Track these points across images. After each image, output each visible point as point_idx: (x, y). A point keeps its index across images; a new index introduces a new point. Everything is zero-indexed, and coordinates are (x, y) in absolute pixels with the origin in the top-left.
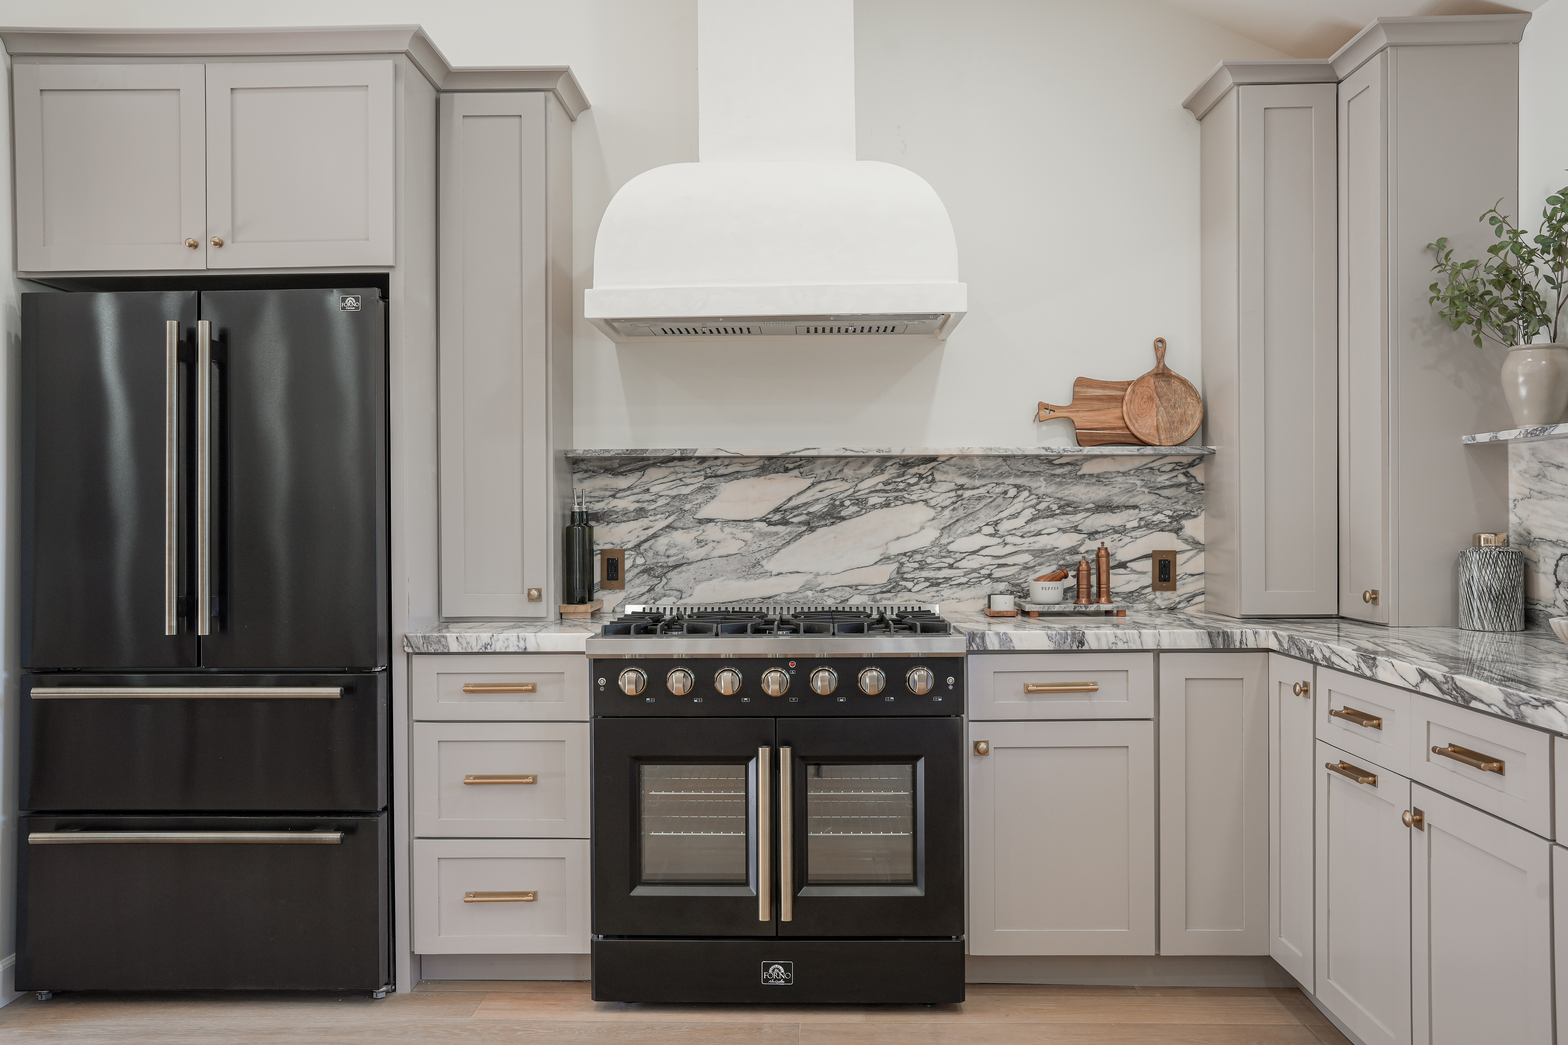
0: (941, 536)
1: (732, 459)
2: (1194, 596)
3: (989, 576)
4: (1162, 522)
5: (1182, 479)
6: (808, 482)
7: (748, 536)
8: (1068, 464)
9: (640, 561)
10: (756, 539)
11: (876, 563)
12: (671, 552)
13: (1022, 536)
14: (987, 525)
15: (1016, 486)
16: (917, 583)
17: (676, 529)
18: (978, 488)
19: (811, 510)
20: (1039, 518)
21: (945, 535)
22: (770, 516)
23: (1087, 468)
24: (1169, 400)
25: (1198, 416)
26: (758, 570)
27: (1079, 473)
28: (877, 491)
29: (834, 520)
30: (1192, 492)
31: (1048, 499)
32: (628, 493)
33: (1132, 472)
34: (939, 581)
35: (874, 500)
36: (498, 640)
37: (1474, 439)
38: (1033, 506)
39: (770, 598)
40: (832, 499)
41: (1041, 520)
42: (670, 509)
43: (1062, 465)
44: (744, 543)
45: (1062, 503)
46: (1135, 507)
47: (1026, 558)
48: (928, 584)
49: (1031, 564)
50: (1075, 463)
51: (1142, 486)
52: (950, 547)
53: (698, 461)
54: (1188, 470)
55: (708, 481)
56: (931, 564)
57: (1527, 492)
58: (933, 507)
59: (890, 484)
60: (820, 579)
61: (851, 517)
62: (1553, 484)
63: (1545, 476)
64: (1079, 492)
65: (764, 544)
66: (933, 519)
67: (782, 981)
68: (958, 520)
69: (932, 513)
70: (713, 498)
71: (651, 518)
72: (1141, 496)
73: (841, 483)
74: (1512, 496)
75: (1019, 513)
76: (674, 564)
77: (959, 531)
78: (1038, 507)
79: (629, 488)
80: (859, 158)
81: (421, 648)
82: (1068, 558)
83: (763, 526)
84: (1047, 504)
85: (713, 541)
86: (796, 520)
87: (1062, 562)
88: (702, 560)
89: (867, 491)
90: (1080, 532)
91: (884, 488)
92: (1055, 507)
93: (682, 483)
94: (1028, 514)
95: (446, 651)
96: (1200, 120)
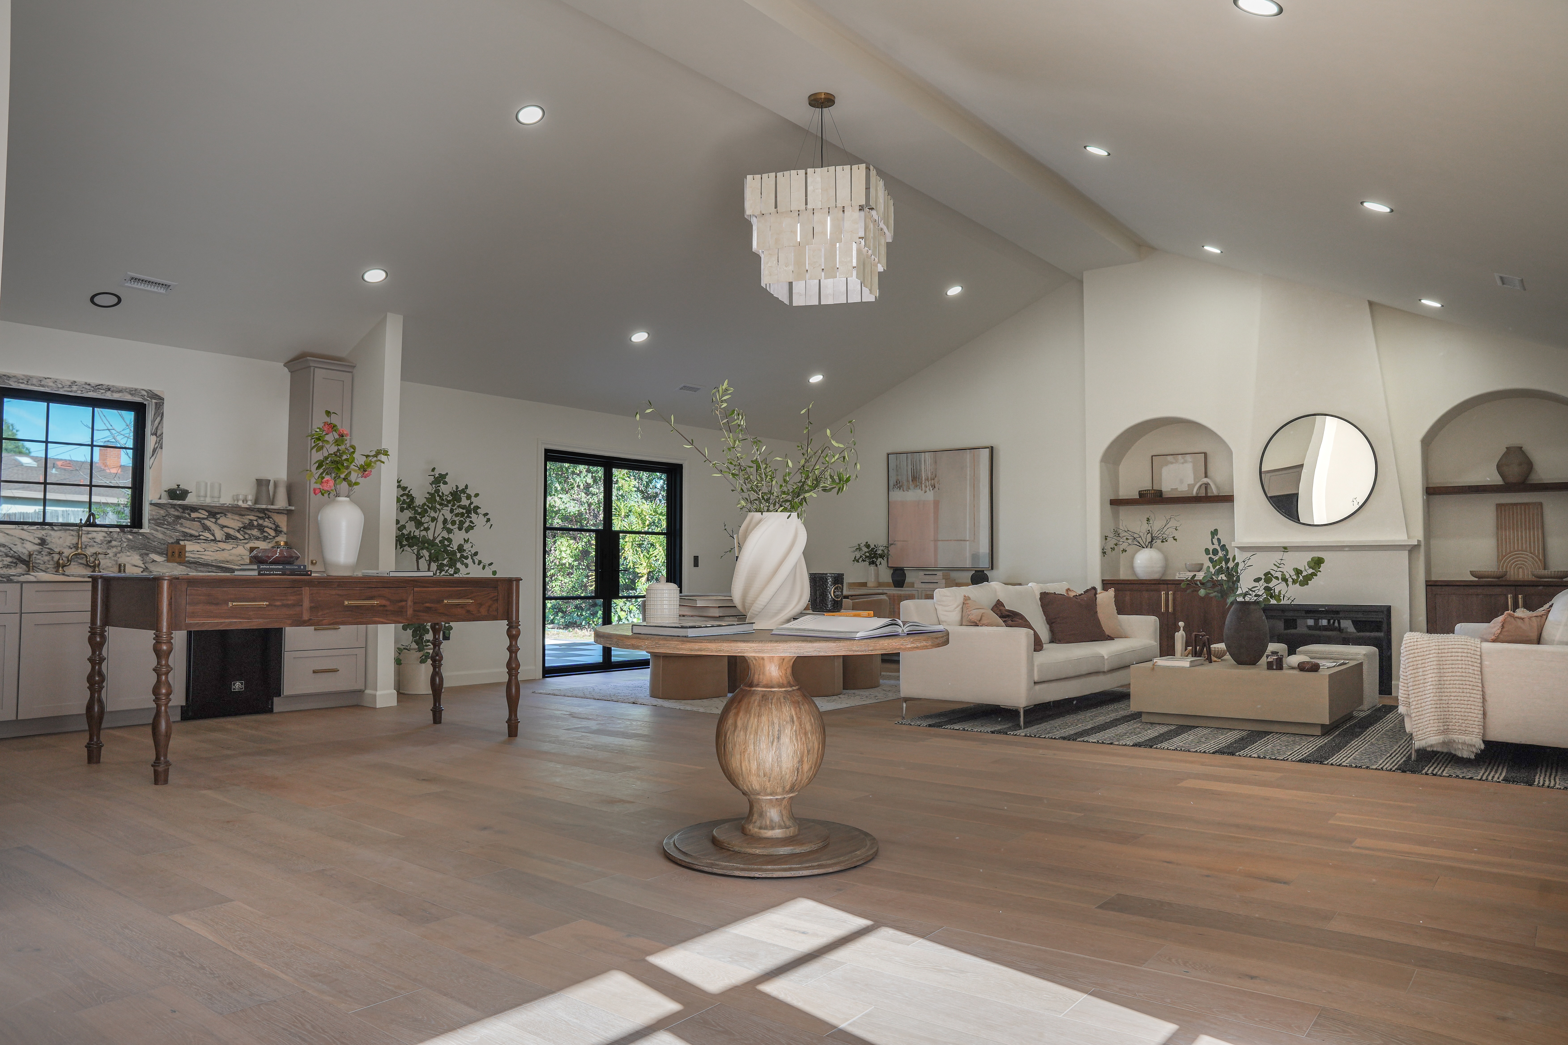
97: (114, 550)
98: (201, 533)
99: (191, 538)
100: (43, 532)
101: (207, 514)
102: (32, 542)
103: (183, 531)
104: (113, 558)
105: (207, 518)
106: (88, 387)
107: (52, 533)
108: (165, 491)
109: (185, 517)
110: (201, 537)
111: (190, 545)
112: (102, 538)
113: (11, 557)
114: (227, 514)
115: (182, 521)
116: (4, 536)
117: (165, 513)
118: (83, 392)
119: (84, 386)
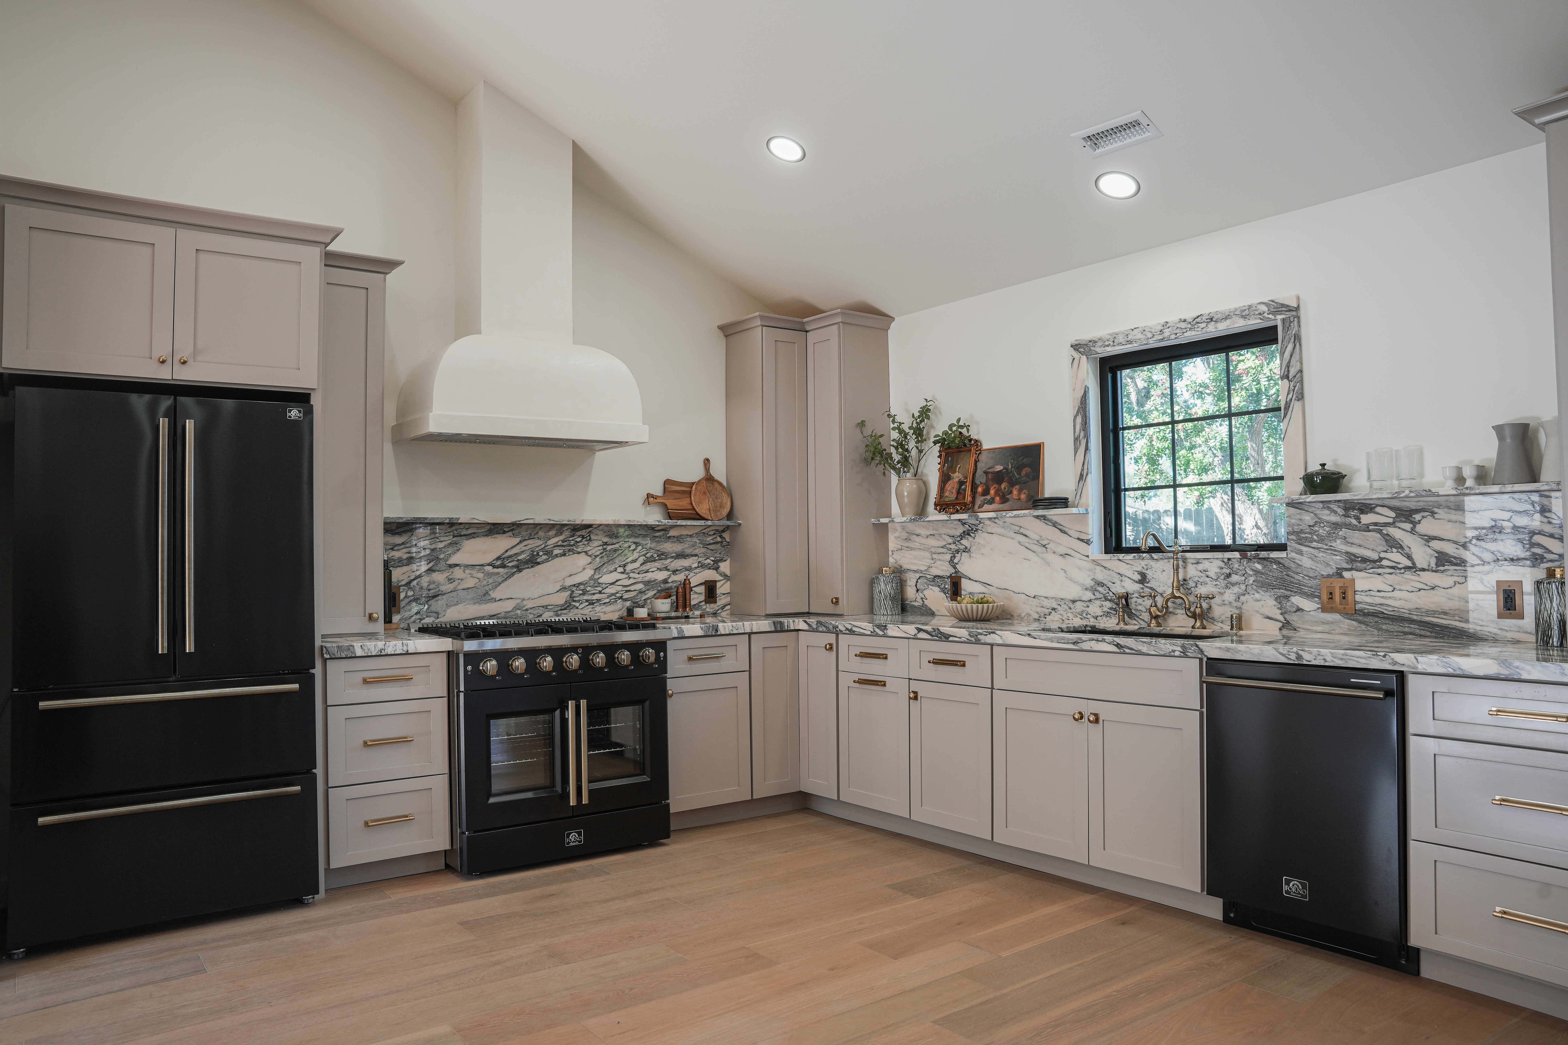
0: (595, 574)
1: (470, 525)
2: (725, 606)
3: (621, 598)
4: (709, 564)
5: (719, 539)
6: (517, 540)
7: (481, 575)
8: (662, 530)
9: (410, 593)
10: (486, 578)
11: (557, 591)
12: (431, 587)
13: (639, 573)
14: (620, 566)
15: (635, 543)
16: (581, 603)
17: (434, 571)
18: (615, 544)
19: (519, 558)
20: (647, 562)
21: (597, 573)
22: (494, 562)
23: (672, 533)
24: (714, 494)
25: (729, 504)
26: (487, 597)
27: (668, 535)
28: (558, 546)
29: (533, 564)
30: (724, 546)
31: (652, 551)
32: (402, 547)
33: (694, 535)
34: (594, 601)
35: (556, 552)
37: (879, 521)
38: (644, 555)
39: (494, 615)
40: (532, 551)
41: (649, 563)
42: (430, 558)
43: (659, 531)
44: (478, 580)
45: (659, 553)
46: (696, 555)
47: (640, 586)
48: (587, 603)
49: (644, 590)
50: (666, 529)
51: (699, 543)
52: (600, 581)
53: (448, 526)
54: (722, 534)
55: (455, 539)
56: (589, 591)
57: (900, 547)
58: (590, 556)
59: (566, 541)
60: (525, 603)
61: (543, 562)
62: (914, 543)
63: (910, 540)
64: (668, 547)
65: (491, 581)
66: (590, 563)
67: (577, 842)
68: (604, 564)
69: (589, 559)
70: (458, 550)
71: (418, 564)
72: (699, 549)
73: (537, 541)
74: (890, 549)
75: (637, 559)
76: (433, 595)
77: (604, 571)
78: (647, 556)
79: (403, 543)
80: (575, 343)
81: (336, 654)
82: (662, 585)
83: (489, 568)
84: (652, 554)
85: (459, 579)
86: (510, 564)
87: (659, 588)
88: (451, 592)
89: (552, 546)
90: (668, 570)
91: (562, 544)
92: (655, 555)
93: (438, 540)
94: (641, 559)
95: (353, 655)
96: (726, 336)
97: (1236, 589)
98: (1382, 555)
99: (1364, 565)
100: (1143, 563)
101: (1393, 515)
102: (1131, 579)
103: (1347, 553)
104: (1235, 604)
105: (1394, 523)
106: (1183, 325)
107: (1152, 563)
108: (1300, 478)
109: (1350, 524)
110: (1385, 563)
111: (1363, 578)
112: (1218, 570)
113: (1110, 601)
114: (1436, 510)
115: (1342, 532)
116: (1101, 571)
117: (1312, 519)
118: (1178, 335)
119: (1178, 325)
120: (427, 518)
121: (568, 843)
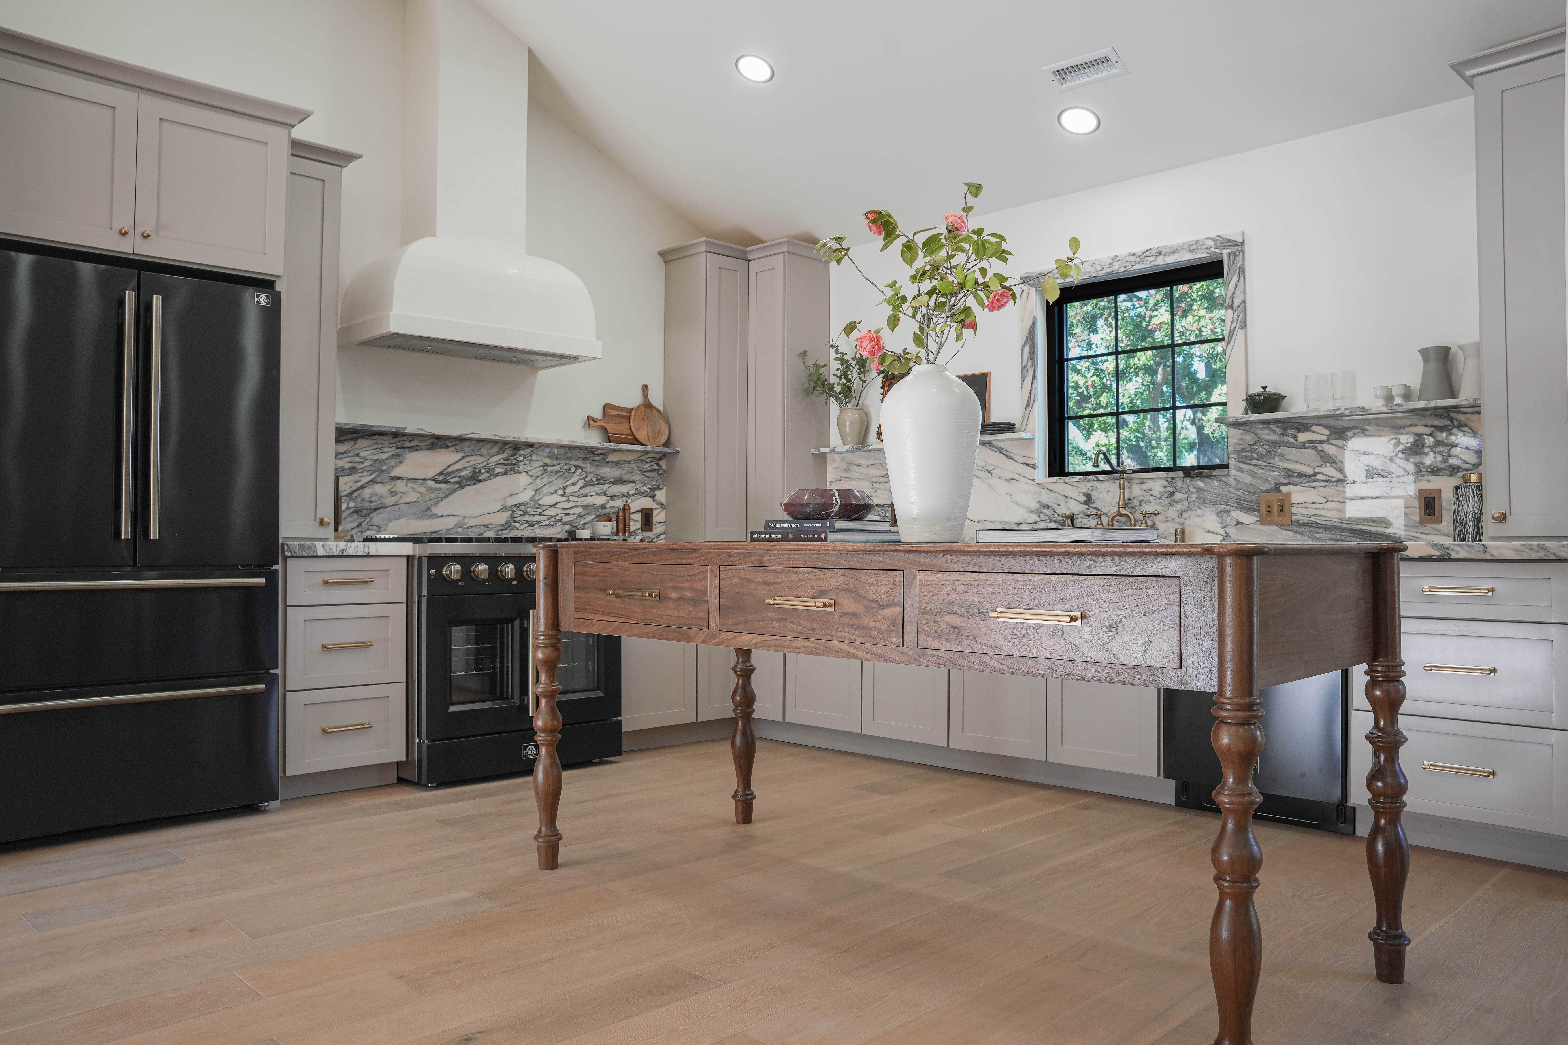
0: (535, 495)
1: (413, 436)
2: (661, 535)
3: (560, 521)
4: (646, 491)
5: (656, 467)
6: (460, 456)
7: (422, 490)
8: (601, 454)
9: (352, 504)
10: (428, 493)
11: (499, 511)
12: (373, 499)
13: (578, 497)
14: (560, 489)
15: (575, 466)
16: (522, 524)
17: (377, 483)
18: (555, 466)
19: (462, 474)
20: (586, 486)
21: (538, 494)
22: (436, 477)
23: (611, 458)
24: (652, 420)
25: (667, 431)
26: (429, 513)
27: (607, 460)
28: (500, 464)
29: (475, 482)
30: (660, 475)
31: (591, 475)
32: (345, 455)
33: (632, 461)
34: (534, 523)
35: (499, 470)
36: (351, 547)
37: (819, 451)
38: (584, 479)
39: (436, 532)
40: (474, 468)
41: (588, 487)
42: (373, 469)
43: (598, 455)
44: (420, 495)
45: (598, 477)
46: (633, 482)
47: (579, 510)
48: (527, 525)
49: (582, 514)
50: (605, 453)
51: (637, 470)
52: (540, 502)
53: (392, 437)
54: (659, 462)
55: (398, 451)
56: (530, 512)
57: (839, 478)
58: (531, 476)
59: (507, 460)
60: (466, 520)
61: (485, 480)
62: (854, 473)
63: (850, 470)
64: (606, 471)
65: (433, 496)
66: (531, 484)
67: (534, 755)
68: (544, 485)
69: (530, 480)
70: (401, 462)
71: (360, 474)
72: (637, 476)
73: (479, 458)
74: (828, 480)
75: (576, 482)
76: (375, 507)
77: (545, 492)
78: (586, 479)
79: (345, 452)
80: (528, 253)
81: (298, 553)
82: (600, 511)
83: (431, 483)
84: (591, 478)
85: (401, 493)
86: (452, 480)
87: (598, 513)
88: (393, 505)
89: (495, 464)
90: (606, 495)
91: (504, 462)
92: (594, 480)
93: (381, 451)
94: (581, 483)
95: (315, 555)
96: (666, 262)
97: (1179, 506)
98: (1317, 470)
99: (1300, 480)
100: (1089, 485)
101: (1328, 433)
102: (1076, 500)
103: (1285, 469)
104: (1178, 520)
105: (1328, 440)
106: (1132, 259)
107: (1098, 484)
108: (1243, 400)
109: (1288, 442)
110: (1319, 477)
111: (1299, 492)
112: (1162, 489)
113: (1055, 522)
114: (1367, 427)
115: (1281, 450)
116: (1047, 494)
117: (1253, 438)
118: (1127, 268)
119: (1128, 259)
120: (374, 426)
121: (525, 756)
